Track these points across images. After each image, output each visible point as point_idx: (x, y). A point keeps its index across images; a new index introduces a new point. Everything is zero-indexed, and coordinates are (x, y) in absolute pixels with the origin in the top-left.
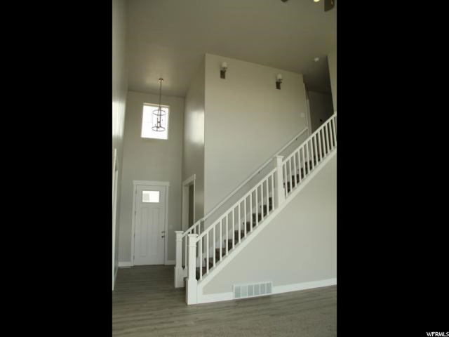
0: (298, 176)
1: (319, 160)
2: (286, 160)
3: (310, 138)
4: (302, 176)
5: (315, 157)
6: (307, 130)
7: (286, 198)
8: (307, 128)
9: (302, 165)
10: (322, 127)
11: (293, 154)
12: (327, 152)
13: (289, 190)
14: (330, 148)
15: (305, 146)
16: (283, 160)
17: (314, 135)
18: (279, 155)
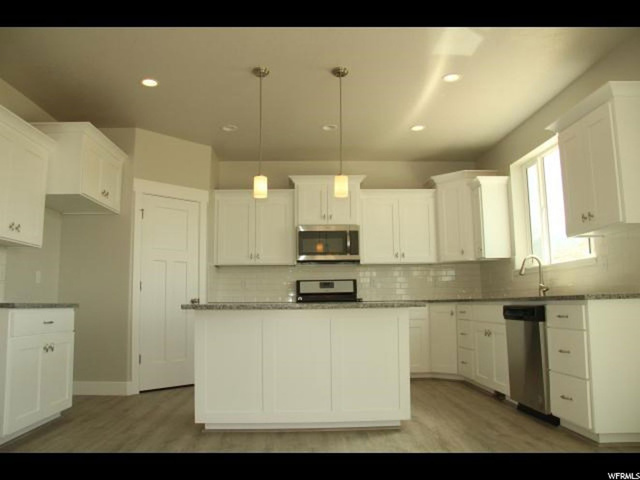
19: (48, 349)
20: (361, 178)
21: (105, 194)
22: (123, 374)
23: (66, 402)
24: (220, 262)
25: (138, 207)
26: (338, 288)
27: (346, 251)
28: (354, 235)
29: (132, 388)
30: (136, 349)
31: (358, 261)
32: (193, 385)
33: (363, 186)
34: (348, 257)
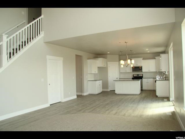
0: (16, 49)
1: (30, 41)
2: (10, 38)
3: (26, 27)
4: (19, 49)
5: (28, 39)
6: (25, 22)
7: (8, 62)
8: (25, 21)
9: (19, 43)
10: (33, 22)
11: (15, 35)
12: (35, 37)
13: (10, 57)
14: (37, 35)
15: (22, 31)
16: (7, 37)
17: (29, 25)
18: (5, 34)
19: (100, 85)
20: (142, 58)
21: (104, 65)
22: (107, 88)
23: (101, 91)
24: (121, 72)
25: (108, 66)
26: (140, 76)
27: (140, 70)
28: (141, 68)
29: (109, 90)
30: (109, 85)
31: (142, 72)
32: (115, 90)
33: (143, 59)
34: (140, 71)
